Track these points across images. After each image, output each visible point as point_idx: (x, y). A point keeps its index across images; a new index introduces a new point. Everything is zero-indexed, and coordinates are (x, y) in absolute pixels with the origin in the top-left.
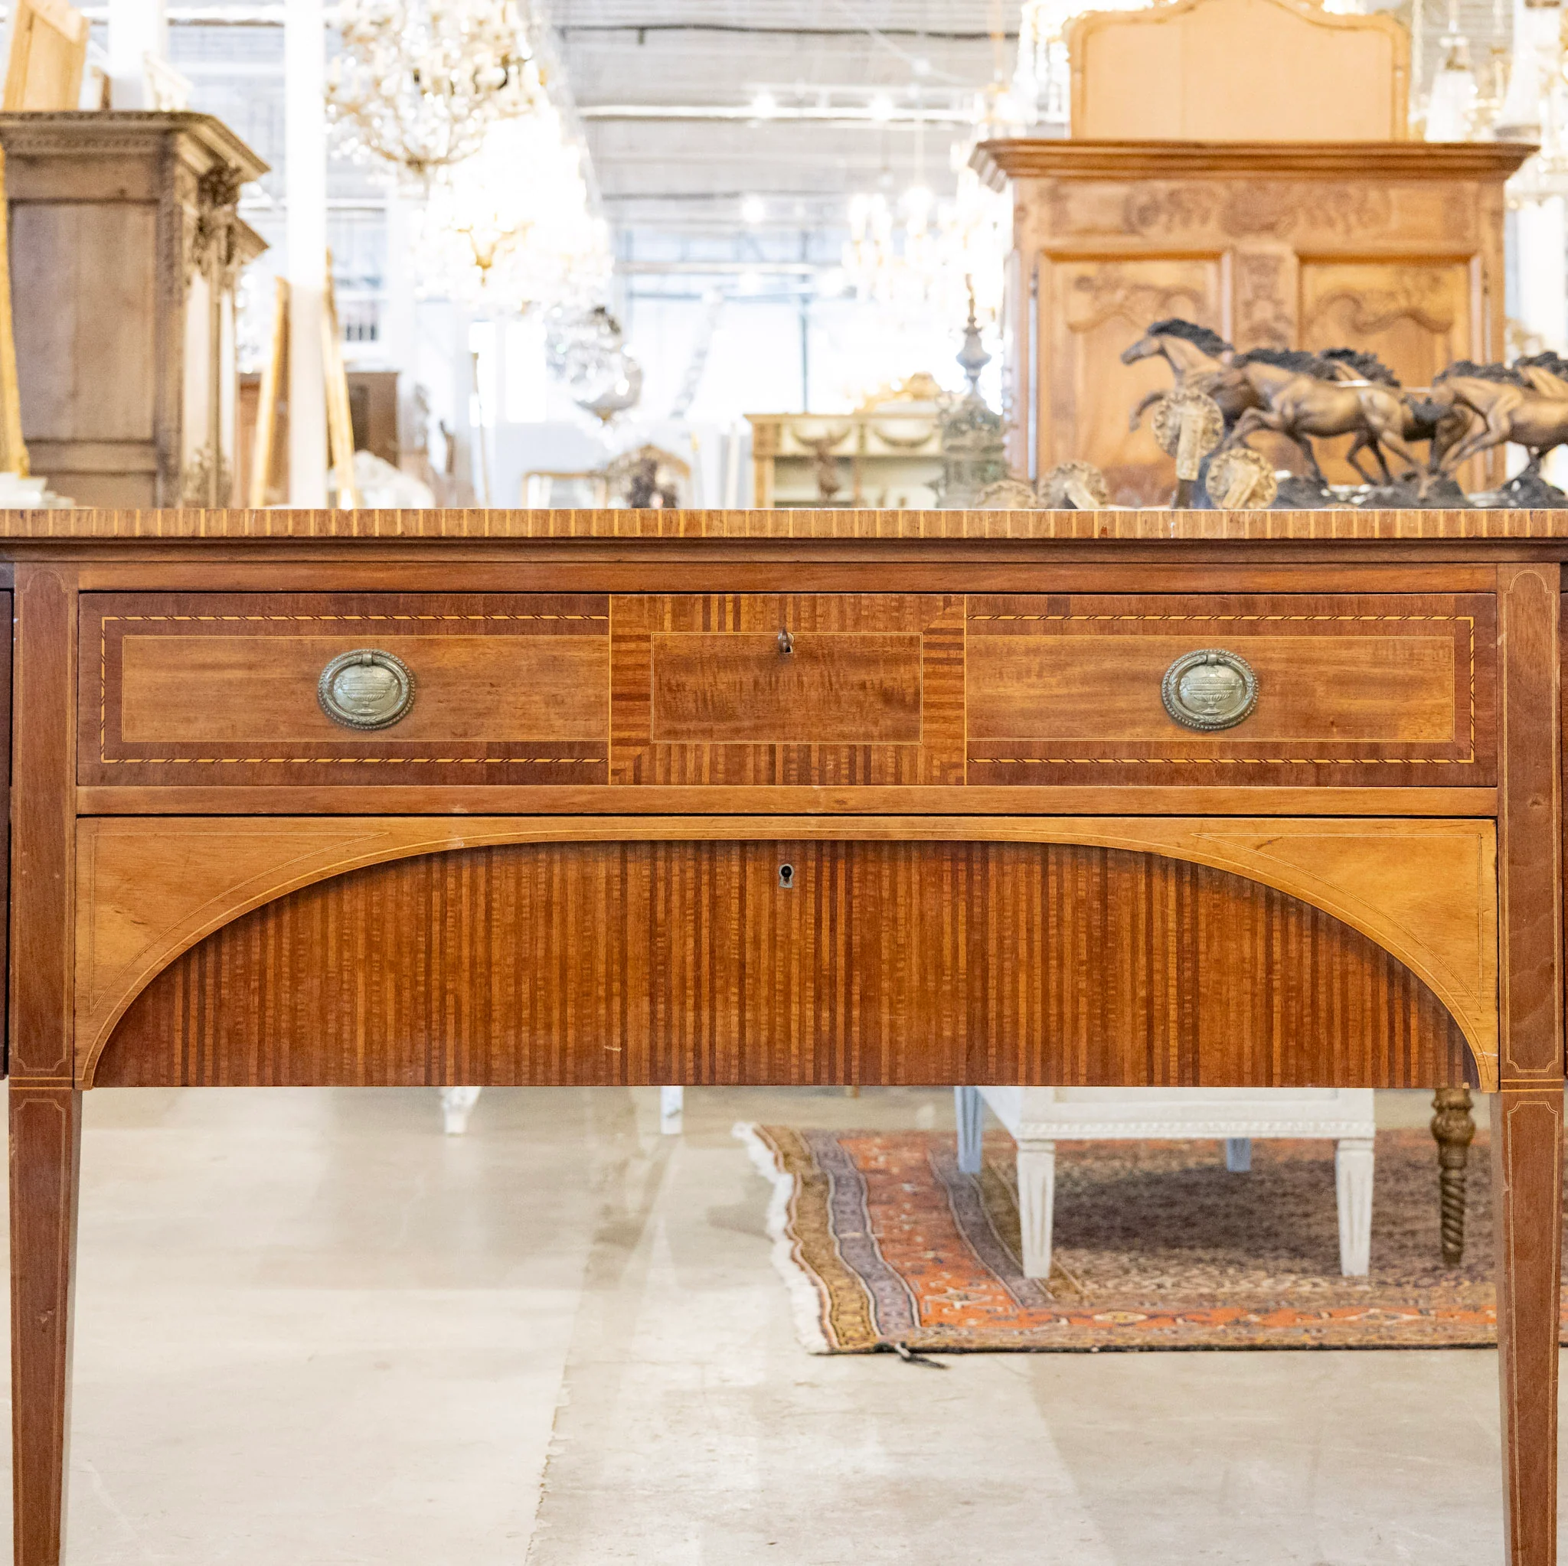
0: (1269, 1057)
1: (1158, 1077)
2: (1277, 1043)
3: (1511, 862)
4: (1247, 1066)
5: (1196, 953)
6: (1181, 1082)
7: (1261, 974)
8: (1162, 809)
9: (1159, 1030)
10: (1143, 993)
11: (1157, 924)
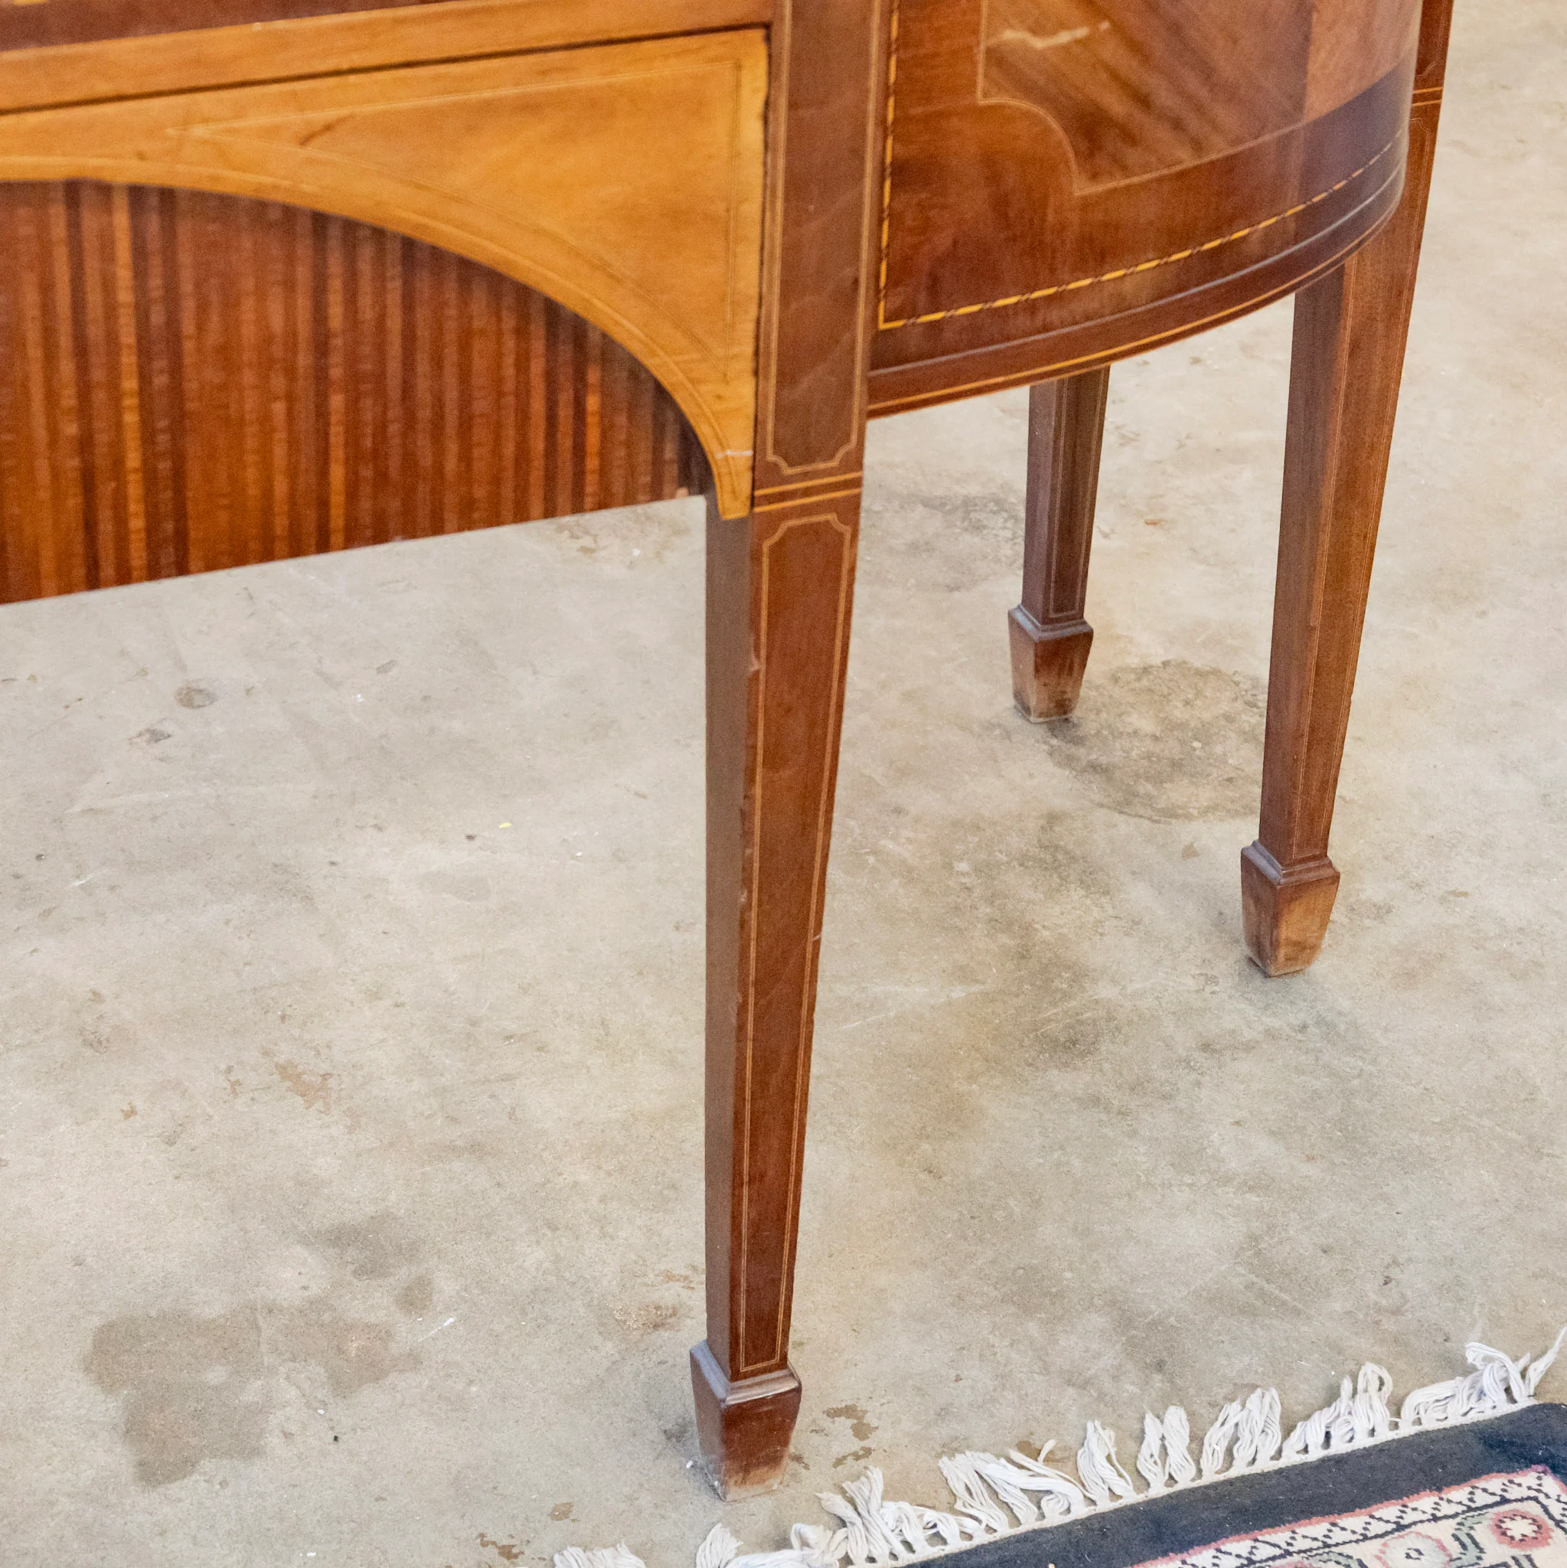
0: (323, 504)
1: (108, 570)
2: (337, 473)
3: (793, 106)
4: (281, 525)
5: (174, 337)
6: (154, 573)
7: (304, 360)
8: (103, 88)
9: (106, 490)
10: (71, 429)
11: (94, 298)
